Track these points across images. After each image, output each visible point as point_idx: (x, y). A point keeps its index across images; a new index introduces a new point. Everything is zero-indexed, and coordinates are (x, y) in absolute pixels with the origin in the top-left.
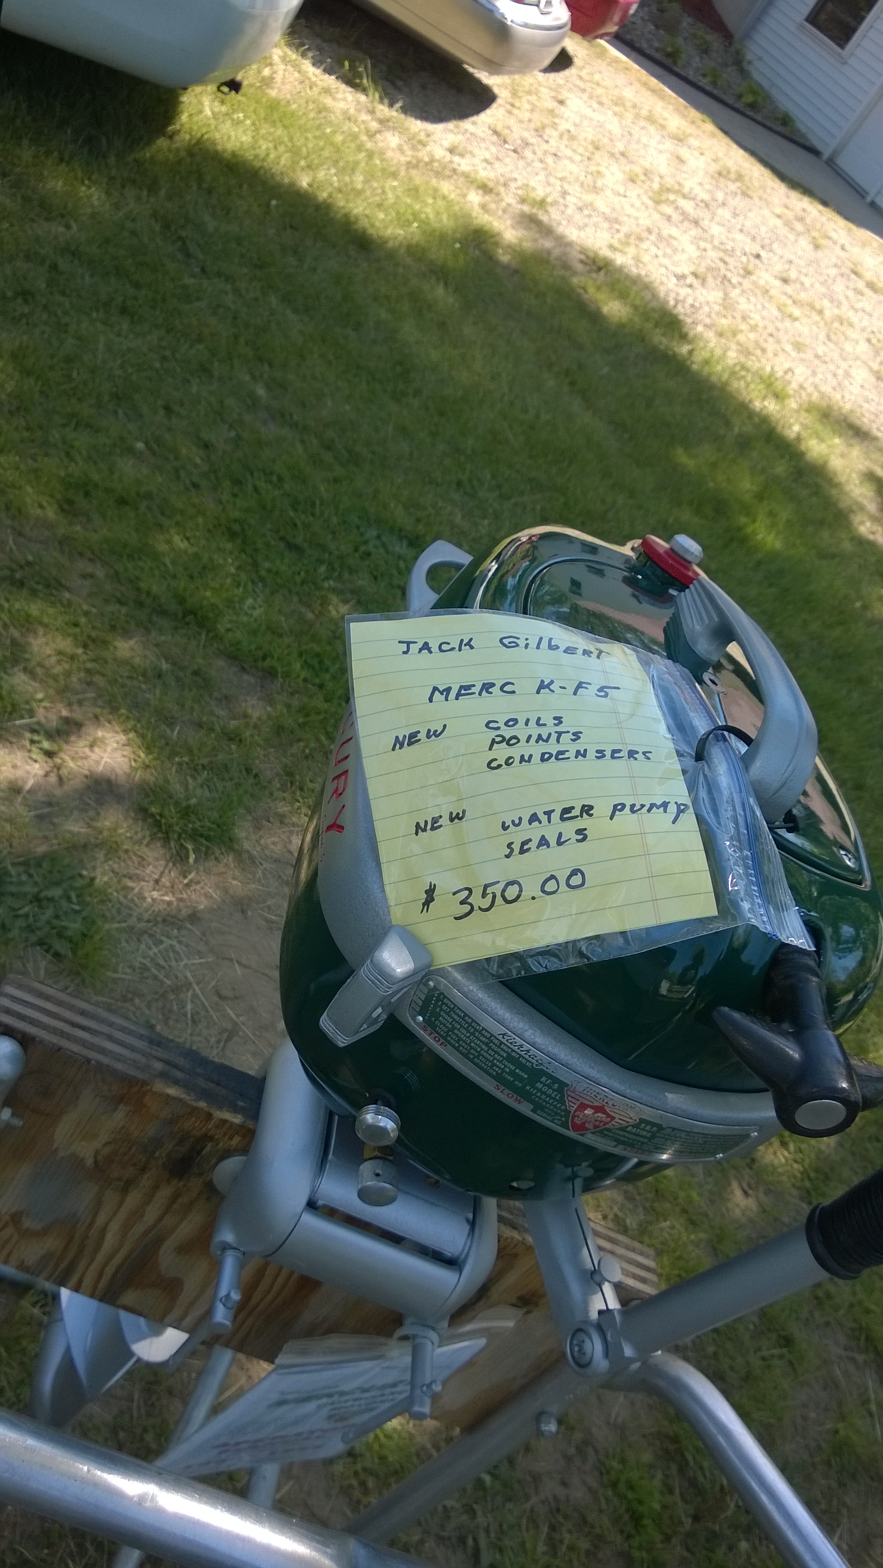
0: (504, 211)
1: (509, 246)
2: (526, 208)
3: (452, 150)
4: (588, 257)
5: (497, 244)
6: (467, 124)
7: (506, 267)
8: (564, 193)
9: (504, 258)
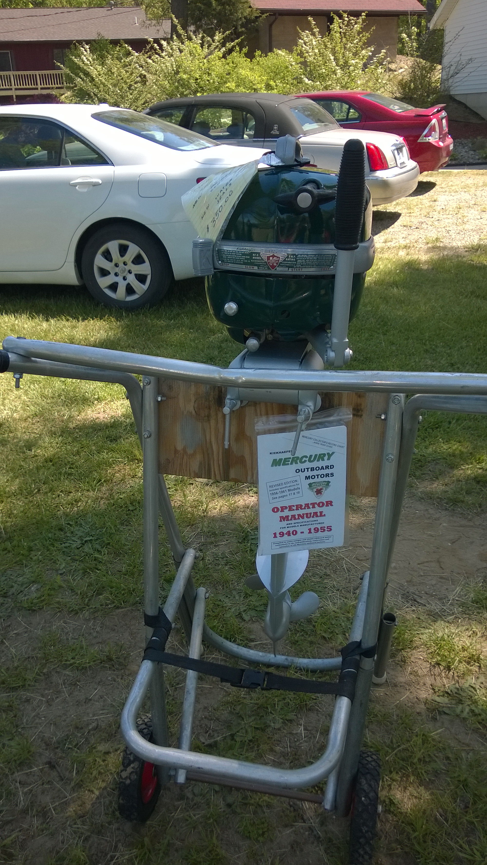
0: (419, 251)
1: (425, 262)
2: (430, 245)
3: (385, 242)
4: (469, 248)
5: (419, 264)
6: (390, 229)
7: (428, 270)
8: (448, 232)
9: (425, 267)
